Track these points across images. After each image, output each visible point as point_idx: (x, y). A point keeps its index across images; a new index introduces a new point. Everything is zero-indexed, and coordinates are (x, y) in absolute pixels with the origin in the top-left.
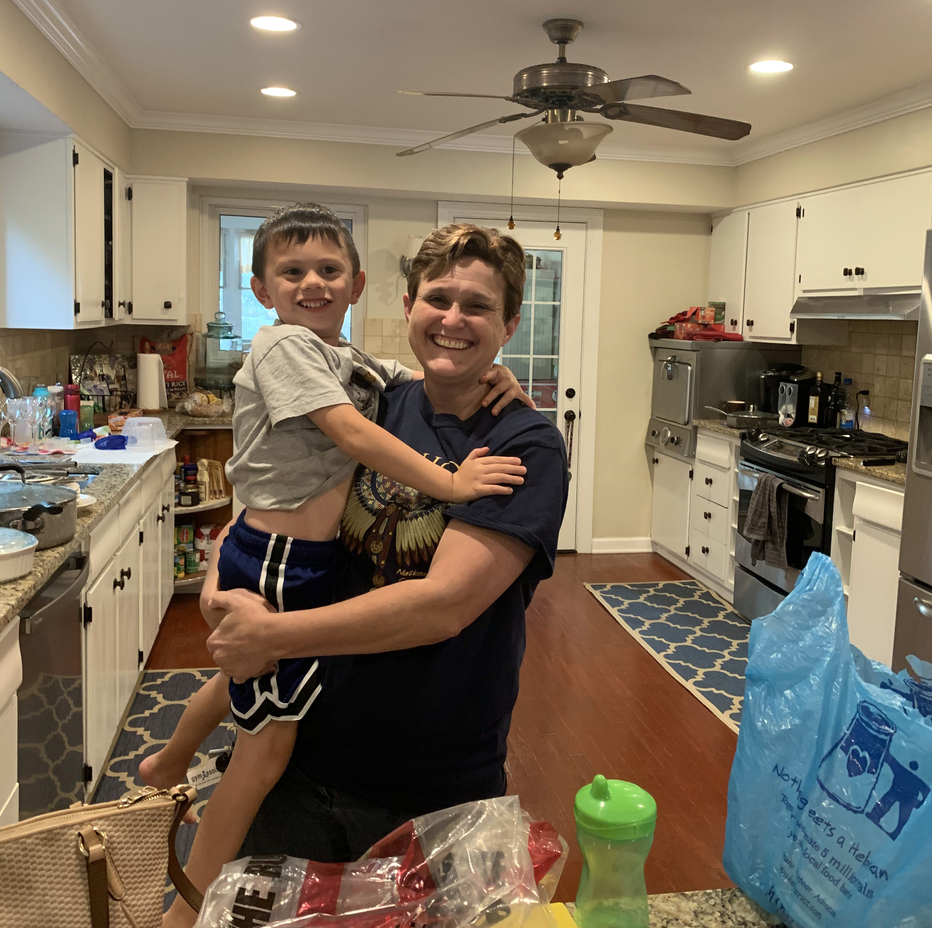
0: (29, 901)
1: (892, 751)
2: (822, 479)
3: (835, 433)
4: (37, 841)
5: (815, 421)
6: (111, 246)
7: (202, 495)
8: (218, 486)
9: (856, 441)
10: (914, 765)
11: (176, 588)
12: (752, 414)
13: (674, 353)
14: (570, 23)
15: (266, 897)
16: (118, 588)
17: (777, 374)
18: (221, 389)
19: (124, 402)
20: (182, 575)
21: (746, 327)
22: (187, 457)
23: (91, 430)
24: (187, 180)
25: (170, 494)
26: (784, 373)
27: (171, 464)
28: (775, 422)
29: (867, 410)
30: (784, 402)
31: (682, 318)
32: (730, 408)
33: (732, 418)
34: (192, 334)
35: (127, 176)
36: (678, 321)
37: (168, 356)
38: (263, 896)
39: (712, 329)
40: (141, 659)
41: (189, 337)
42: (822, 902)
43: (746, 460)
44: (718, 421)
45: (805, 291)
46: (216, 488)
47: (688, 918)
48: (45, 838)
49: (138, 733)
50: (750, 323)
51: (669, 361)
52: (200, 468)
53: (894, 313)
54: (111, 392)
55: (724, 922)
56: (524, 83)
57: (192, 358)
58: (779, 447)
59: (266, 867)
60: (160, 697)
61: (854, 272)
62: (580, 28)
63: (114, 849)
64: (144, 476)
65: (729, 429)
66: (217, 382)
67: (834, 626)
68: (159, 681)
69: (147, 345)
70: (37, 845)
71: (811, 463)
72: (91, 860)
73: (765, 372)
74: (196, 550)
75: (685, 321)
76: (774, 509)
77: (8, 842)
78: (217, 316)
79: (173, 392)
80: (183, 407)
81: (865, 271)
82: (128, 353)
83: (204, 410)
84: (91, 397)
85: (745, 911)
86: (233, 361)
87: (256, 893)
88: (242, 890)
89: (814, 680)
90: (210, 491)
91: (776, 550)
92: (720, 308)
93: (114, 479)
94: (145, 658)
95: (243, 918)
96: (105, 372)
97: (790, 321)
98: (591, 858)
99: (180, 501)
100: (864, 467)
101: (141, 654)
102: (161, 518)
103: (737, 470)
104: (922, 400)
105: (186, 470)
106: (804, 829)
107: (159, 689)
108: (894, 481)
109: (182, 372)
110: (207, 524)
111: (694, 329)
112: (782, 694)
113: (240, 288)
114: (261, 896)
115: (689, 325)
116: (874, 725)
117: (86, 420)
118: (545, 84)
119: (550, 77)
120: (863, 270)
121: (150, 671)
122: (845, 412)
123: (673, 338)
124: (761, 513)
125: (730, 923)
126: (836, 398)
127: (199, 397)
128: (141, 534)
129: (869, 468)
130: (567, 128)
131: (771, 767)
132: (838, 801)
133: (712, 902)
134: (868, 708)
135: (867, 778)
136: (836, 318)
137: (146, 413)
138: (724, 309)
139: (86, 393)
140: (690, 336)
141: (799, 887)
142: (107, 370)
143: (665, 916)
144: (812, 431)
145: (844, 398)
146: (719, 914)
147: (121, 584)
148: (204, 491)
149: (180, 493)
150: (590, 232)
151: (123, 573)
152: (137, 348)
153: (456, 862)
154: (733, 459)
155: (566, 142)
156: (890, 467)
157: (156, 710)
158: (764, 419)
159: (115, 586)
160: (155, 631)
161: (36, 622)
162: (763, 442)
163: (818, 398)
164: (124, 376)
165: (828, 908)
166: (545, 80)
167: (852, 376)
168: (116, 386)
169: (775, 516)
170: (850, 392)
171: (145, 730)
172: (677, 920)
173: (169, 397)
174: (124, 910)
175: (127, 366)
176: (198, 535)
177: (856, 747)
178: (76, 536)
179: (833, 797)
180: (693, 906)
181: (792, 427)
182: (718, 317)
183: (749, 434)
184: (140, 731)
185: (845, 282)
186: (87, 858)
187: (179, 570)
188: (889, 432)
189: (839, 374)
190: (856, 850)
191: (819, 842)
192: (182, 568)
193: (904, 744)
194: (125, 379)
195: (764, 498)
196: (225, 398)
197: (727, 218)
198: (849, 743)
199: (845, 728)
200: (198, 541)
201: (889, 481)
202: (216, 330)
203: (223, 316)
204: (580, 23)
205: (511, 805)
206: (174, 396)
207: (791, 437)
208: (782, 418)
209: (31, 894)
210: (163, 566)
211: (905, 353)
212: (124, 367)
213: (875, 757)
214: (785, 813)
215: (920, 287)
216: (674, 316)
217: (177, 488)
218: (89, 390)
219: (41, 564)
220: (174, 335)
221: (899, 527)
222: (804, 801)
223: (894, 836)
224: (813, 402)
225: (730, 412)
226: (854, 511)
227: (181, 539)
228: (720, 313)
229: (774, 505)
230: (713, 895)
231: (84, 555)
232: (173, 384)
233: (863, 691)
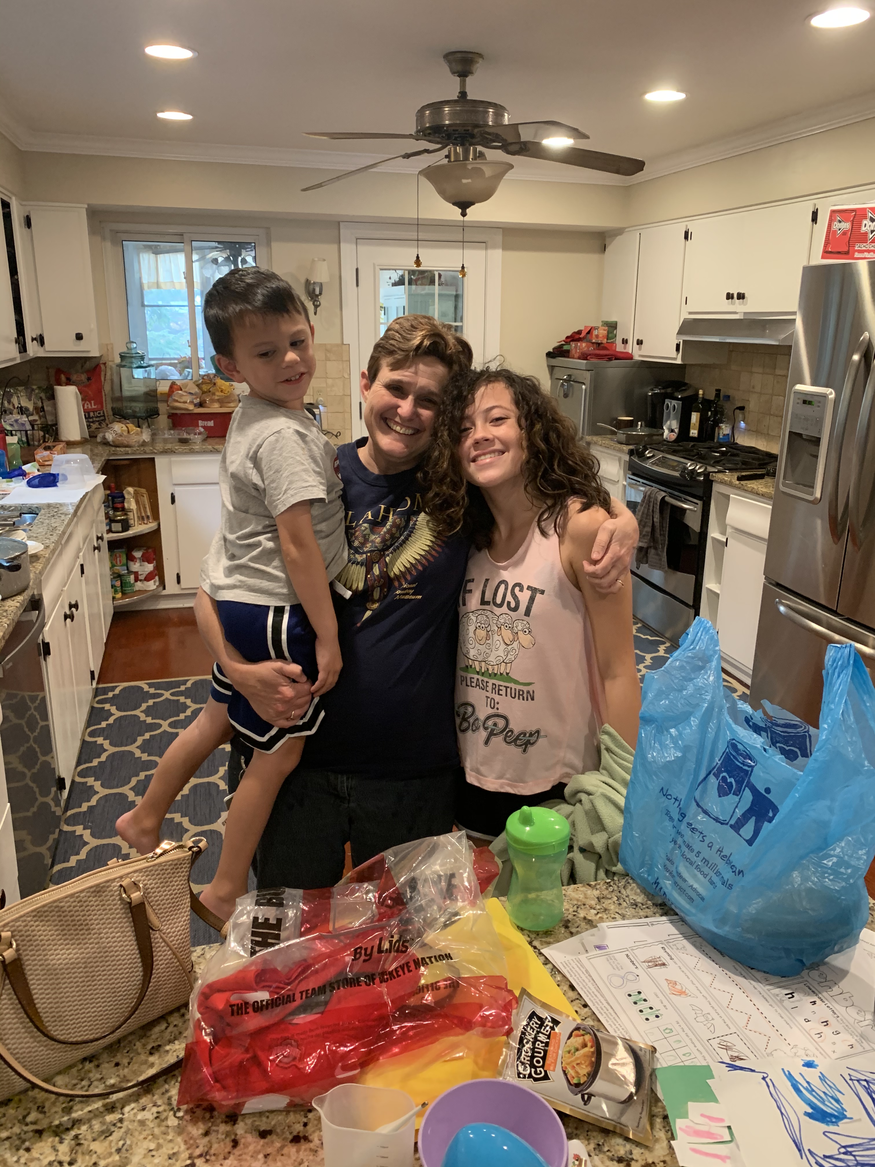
0: (89, 939)
1: (752, 779)
2: (700, 492)
3: (713, 447)
4: (88, 894)
5: (696, 435)
6: (17, 280)
7: (131, 522)
8: (145, 512)
9: (732, 455)
10: (768, 790)
11: (115, 608)
12: (640, 430)
13: (570, 372)
14: (470, 56)
15: (275, 922)
16: (68, 620)
17: (663, 391)
18: (138, 418)
19: (47, 436)
20: (119, 595)
21: (636, 346)
22: (113, 485)
23: (20, 468)
24: (86, 206)
25: (101, 522)
26: (669, 390)
27: (101, 494)
28: (659, 437)
29: (743, 424)
30: (668, 418)
31: (577, 337)
32: (620, 425)
33: (621, 435)
34: (105, 364)
35: (24, 203)
36: (573, 341)
37: (85, 386)
38: (273, 921)
39: (605, 348)
40: (93, 678)
41: (102, 367)
42: (695, 890)
43: (634, 474)
44: (609, 436)
45: (690, 313)
46: (143, 514)
47: (593, 903)
48: (94, 891)
49: (98, 743)
50: (640, 342)
51: (565, 380)
52: (126, 496)
53: (770, 337)
54: (32, 423)
55: (620, 904)
56: (427, 120)
57: (107, 388)
58: (662, 462)
59: (271, 899)
60: (113, 709)
61: (735, 296)
62: (480, 60)
63: (148, 893)
64: (79, 513)
65: (619, 446)
66: (134, 412)
67: (711, 678)
68: (110, 695)
69: (63, 378)
70: (89, 897)
71: (691, 478)
72: (133, 905)
73: (652, 390)
74: (130, 572)
75: (579, 340)
76: (657, 519)
77: (66, 897)
78: (128, 345)
79: (93, 422)
80: (104, 438)
81: (746, 295)
82: (44, 384)
83: (124, 440)
84: (14, 432)
85: (636, 894)
86: (148, 389)
87: (267, 919)
88: (256, 919)
89: (694, 721)
90: (138, 517)
91: (658, 555)
92: (612, 327)
93: (53, 520)
94: (96, 676)
95: (260, 939)
96: (23, 404)
97: (676, 342)
98: (519, 868)
99: (110, 527)
100: (737, 482)
101: (92, 673)
102: (97, 548)
103: (625, 483)
104: (791, 427)
105: (113, 498)
106: (682, 836)
107: (111, 701)
108: (763, 495)
109: (100, 402)
110: (138, 547)
111: (588, 348)
112: (668, 731)
113: (143, 305)
114: (271, 922)
115: (584, 345)
116: (741, 759)
117: (13, 456)
118: (447, 122)
119: (453, 114)
120: (744, 294)
121: (101, 686)
122: (723, 426)
123: (568, 357)
124: (646, 523)
125: (624, 904)
126: (715, 413)
127: (118, 427)
128: (82, 566)
129: (742, 482)
130: (470, 167)
131: (658, 789)
132: (709, 816)
133: (611, 889)
134: (736, 746)
135: (732, 799)
136: (718, 340)
137: (71, 445)
138: (616, 328)
139: (9, 428)
140: (584, 356)
141: (678, 879)
142: (25, 403)
143: (575, 902)
144: (693, 446)
145: (722, 414)
146: (616, 898)
147: (71, 617)
148: (133, 517)
149: (111, 521)
150: (490, 252)
151: (71, 606)
152: (53, 380)
153: (420, 886)
154: (622, 472)
155: (470, 181)
156: (760, 481)
157: (111, 720)
158: (650, 436)
159: (65, 619)
160: (101, 650)
161: (8, 667)
162: (649, 458)
163: (699, 414)
164: (43, 407)
165: (699, 895)
166: (447, 118)
167: (730, 393)
168: (36, 417)
169: (657, 525)
170: (728, 408)
171: (104, 739)
172: (584, 905)
173: (89, 427)
174: (161, 937)
175: (44, 397)
176: (130, 558)
177: (725, 774)
178: (31, 584)
179: (705, 812)
180: (596, 893)
181: (676, 441)
182: (610, 335)
183: (637, 450)
184: (100, 740)
185: (727, 306)
186: (130, 903)
187: (116, 592)
188: (761, 445)
189: (718, 391)
190: (721, 852)
191: (694, 847)
192: (119, 589)
193: (761, 774)
194: (44, 410)
195: (648, 509)
196: (144, 427)
197: (619, 238)
198: (719, 771)
199: (717, 759)
200: (131, 564)
201: (758, 494)
202: (129, 360)
203: (135, 345)
204: (480, 55)
205: (460, 838)
206: (94, 426)
207: (674, 452)
208: (666, 433)
209: (90, 934)
210: (102, 588)
211: (778, 372)
212: (41, 398)
213: (740, 783)
214: (668, 823)
215: (794, 313)
216: (569, 334)
217: (107, 515)
218: (11, 425)
219: (5, 614)
220: (88, 365)
221: (766, 536)
222: (683, 815)
223: (750, 842)
224: (695, 417)
225: (619, 429)
226: (728, 521)
227: (114, 562)
228: (612, 332)
229: (657, 516)
230: (612, 884)
231: (37, 598)
232: (92, 414)
233: (732, 731)
